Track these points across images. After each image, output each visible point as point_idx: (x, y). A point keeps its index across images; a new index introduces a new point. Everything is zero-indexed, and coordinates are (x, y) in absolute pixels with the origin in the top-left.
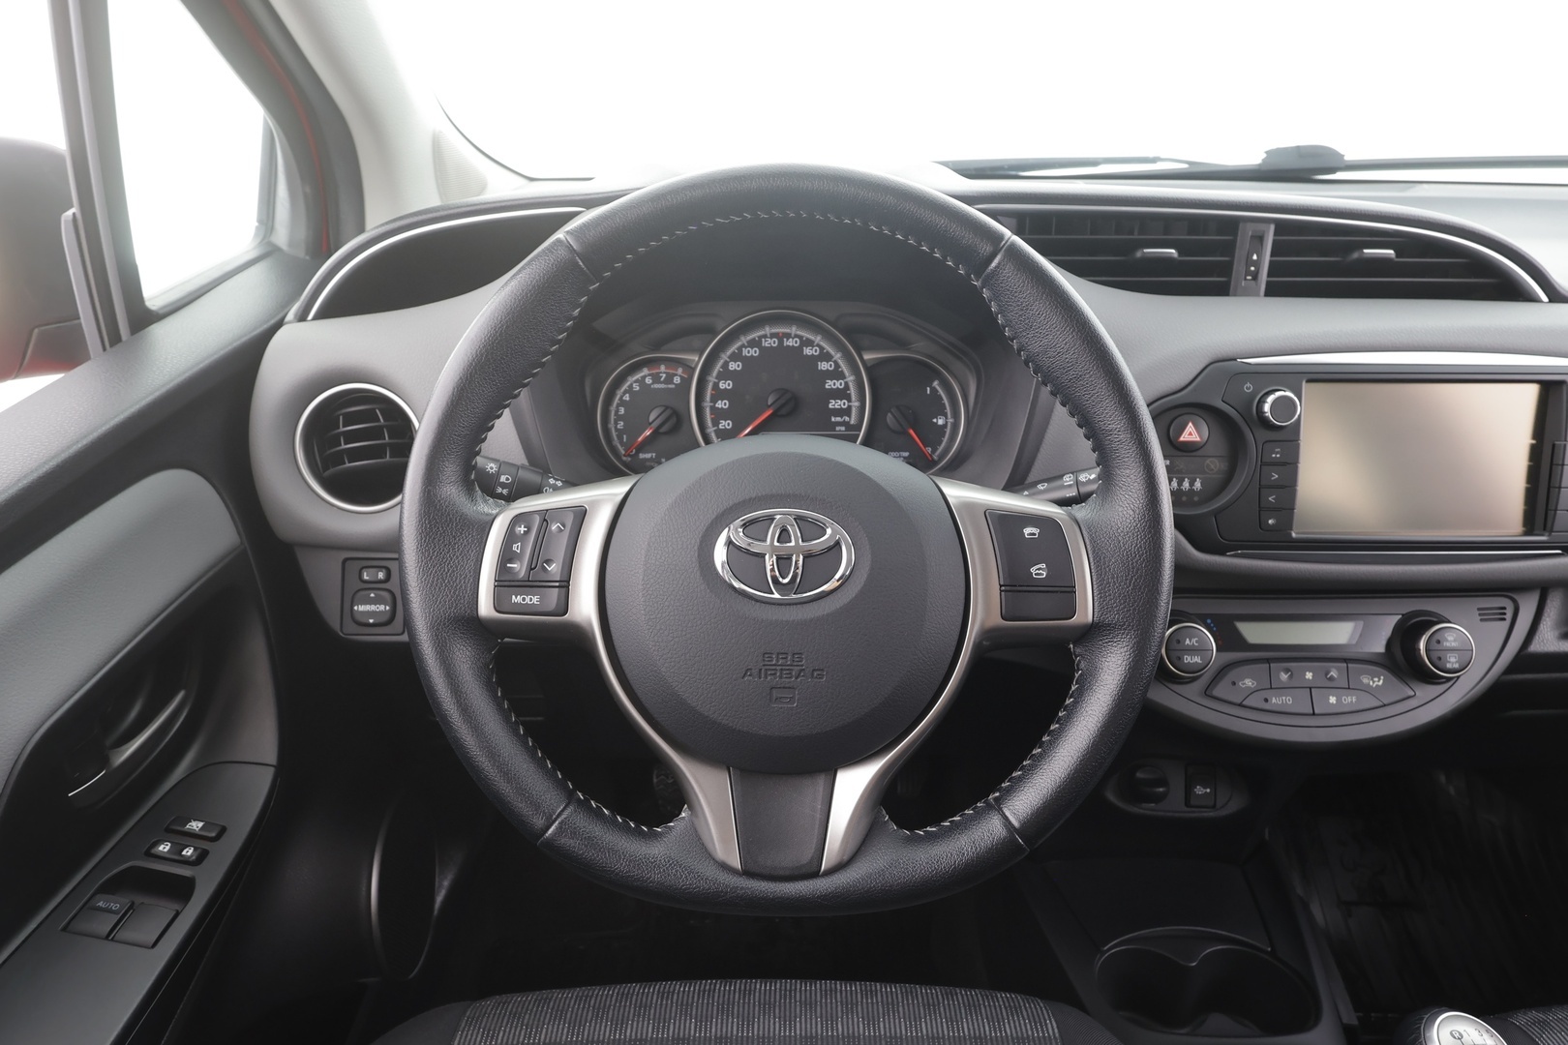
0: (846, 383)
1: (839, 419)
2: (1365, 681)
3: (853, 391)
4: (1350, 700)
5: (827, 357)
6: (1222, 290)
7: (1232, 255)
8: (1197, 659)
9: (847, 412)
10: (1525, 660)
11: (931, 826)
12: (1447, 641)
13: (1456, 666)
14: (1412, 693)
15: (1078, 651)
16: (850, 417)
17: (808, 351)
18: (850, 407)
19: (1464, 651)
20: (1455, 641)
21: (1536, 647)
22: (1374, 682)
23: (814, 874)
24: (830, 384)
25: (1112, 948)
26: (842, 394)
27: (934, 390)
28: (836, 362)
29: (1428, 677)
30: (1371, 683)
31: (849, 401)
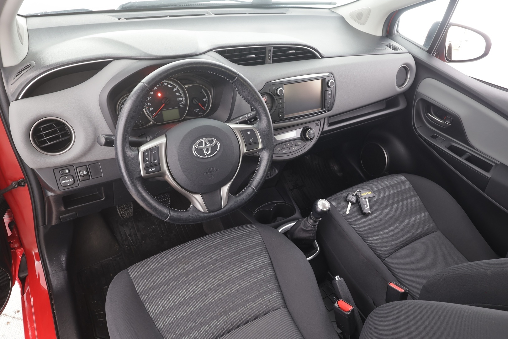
0: (181, 93)
1: (180, 103)
2: (298, 143)
3: (183, 95)
4: (296, 148)
5: (175, 87)
6: (263, 63)
7: (265, 54)
9: (182, 101)
10: (323, 133)
11: (238, 193)
12: (311, 132)
13: (313, 137)
14: (306, 144)
15: (259, 154)
16: (183, 102)
17: (170, 86)
18: (183, 100)
19: (314, 134)
21: (325, 129)
22: (300, 143)
23: (222, 209)
24: (177, 94)
25: (256, 211)
26: (180, 96)
27: (202, 92)
28: (177, 88)
29: (308, 140)
31: (182, 98)
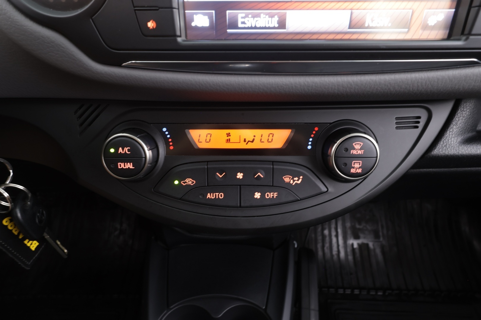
4: (272, 195)
8: (130, 166)
12: (354, 149)
13: (359, 171)
14: (324, 189)
19: (369, 158)
20: (361, 149)
21: (440, 150)
22: (294, 181)
30: (292, 182)
